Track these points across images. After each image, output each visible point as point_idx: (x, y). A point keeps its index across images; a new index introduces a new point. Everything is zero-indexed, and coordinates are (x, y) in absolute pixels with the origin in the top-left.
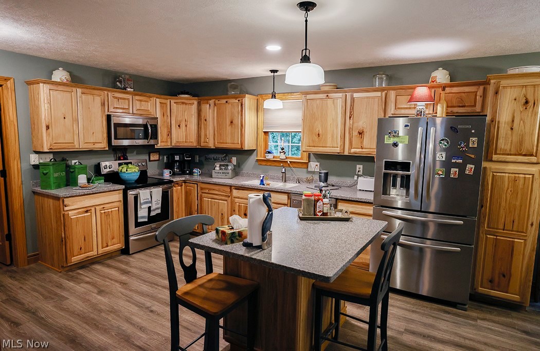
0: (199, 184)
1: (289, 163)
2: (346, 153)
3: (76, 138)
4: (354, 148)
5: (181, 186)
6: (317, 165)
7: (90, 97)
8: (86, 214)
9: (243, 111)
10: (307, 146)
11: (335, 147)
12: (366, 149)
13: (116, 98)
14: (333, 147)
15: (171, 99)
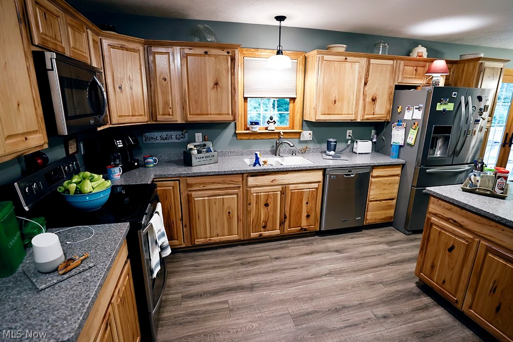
0: (181, 179)
1: (282, 133)
2: (359, 120)
4: (367, 115)
6: (310, 134)
12: (377, 115)
14: (348, 114)
15: (101, 35)
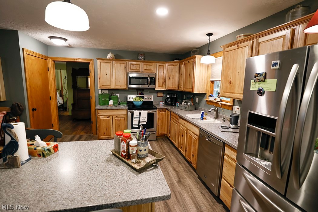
0: (171, 111)
3: (112, 83)
5: (165, 111)
6: (238, 109)
7: (119, 65)
8: (108, 118)
9: (195, 67)
10: (223, 92)
13: (133, 64)
15: (166, 63)
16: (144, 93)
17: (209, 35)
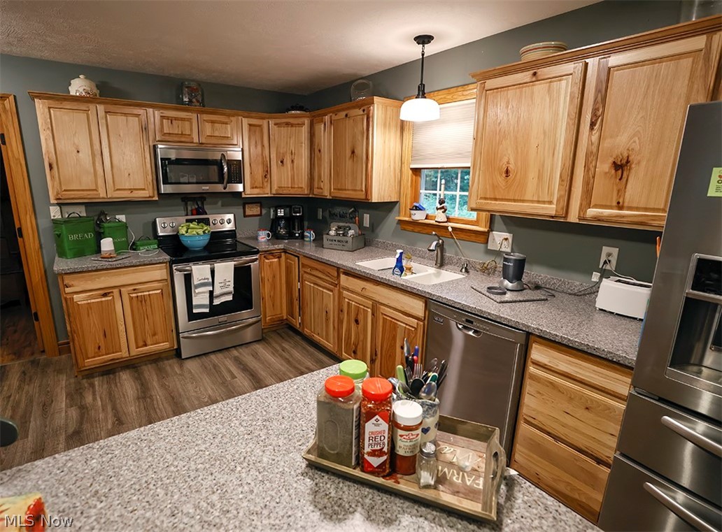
0: (300, 257)
1: (450, 229)
2: (573, 218)
3: (101, 182)
4: (596, 206)
5: (279, 257)
6: (506, 239)
7: (121, 119)
8: (103, 299)
9: (371, 129)
10: (481, 198)
11: (544, 202)
12: (630, 208)
13: (168, 118)
14: (538, 202)
15: (268, 118)
16: (205, 207)
17: (424, 40)
